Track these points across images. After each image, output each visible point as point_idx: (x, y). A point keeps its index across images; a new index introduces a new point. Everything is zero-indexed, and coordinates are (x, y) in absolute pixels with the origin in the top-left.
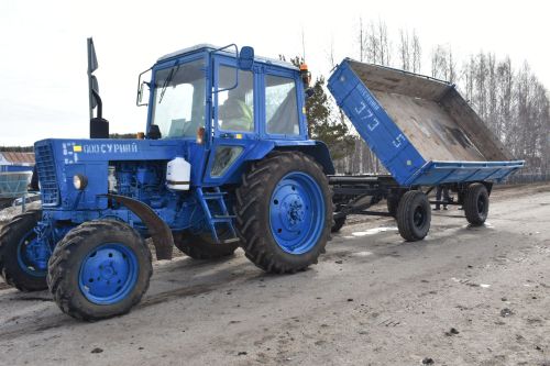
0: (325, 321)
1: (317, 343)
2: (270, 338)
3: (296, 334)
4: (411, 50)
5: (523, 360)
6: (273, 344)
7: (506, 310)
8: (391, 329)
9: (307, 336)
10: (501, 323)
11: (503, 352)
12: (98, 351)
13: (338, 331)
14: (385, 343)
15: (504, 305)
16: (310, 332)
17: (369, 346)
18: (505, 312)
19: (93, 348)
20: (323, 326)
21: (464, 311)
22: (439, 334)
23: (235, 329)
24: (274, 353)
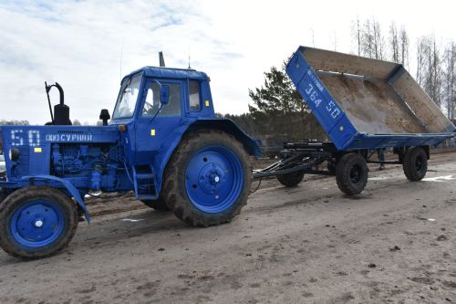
0: (307, 238)
1: (299, 252)
2: (268, 247)
3: (286, 246)
4: (400, 43)
5: (443, 269)
6: (269, 251)
7: (442, 236)
8: (352, 245)
9: (293, 247)
10: (435, 245)
11: (430, 263)
12: (162, 250)
13: (314, 244)
14: (345, 253)
15: (442, 233)
16: (295, 245)
17: (333, 255)
18: (441, 238)
19: (159, 247)
20: (306, 241)
21: (410, 236)
22: (386, 249)
23: (247, 240)
24: (269, 256)
